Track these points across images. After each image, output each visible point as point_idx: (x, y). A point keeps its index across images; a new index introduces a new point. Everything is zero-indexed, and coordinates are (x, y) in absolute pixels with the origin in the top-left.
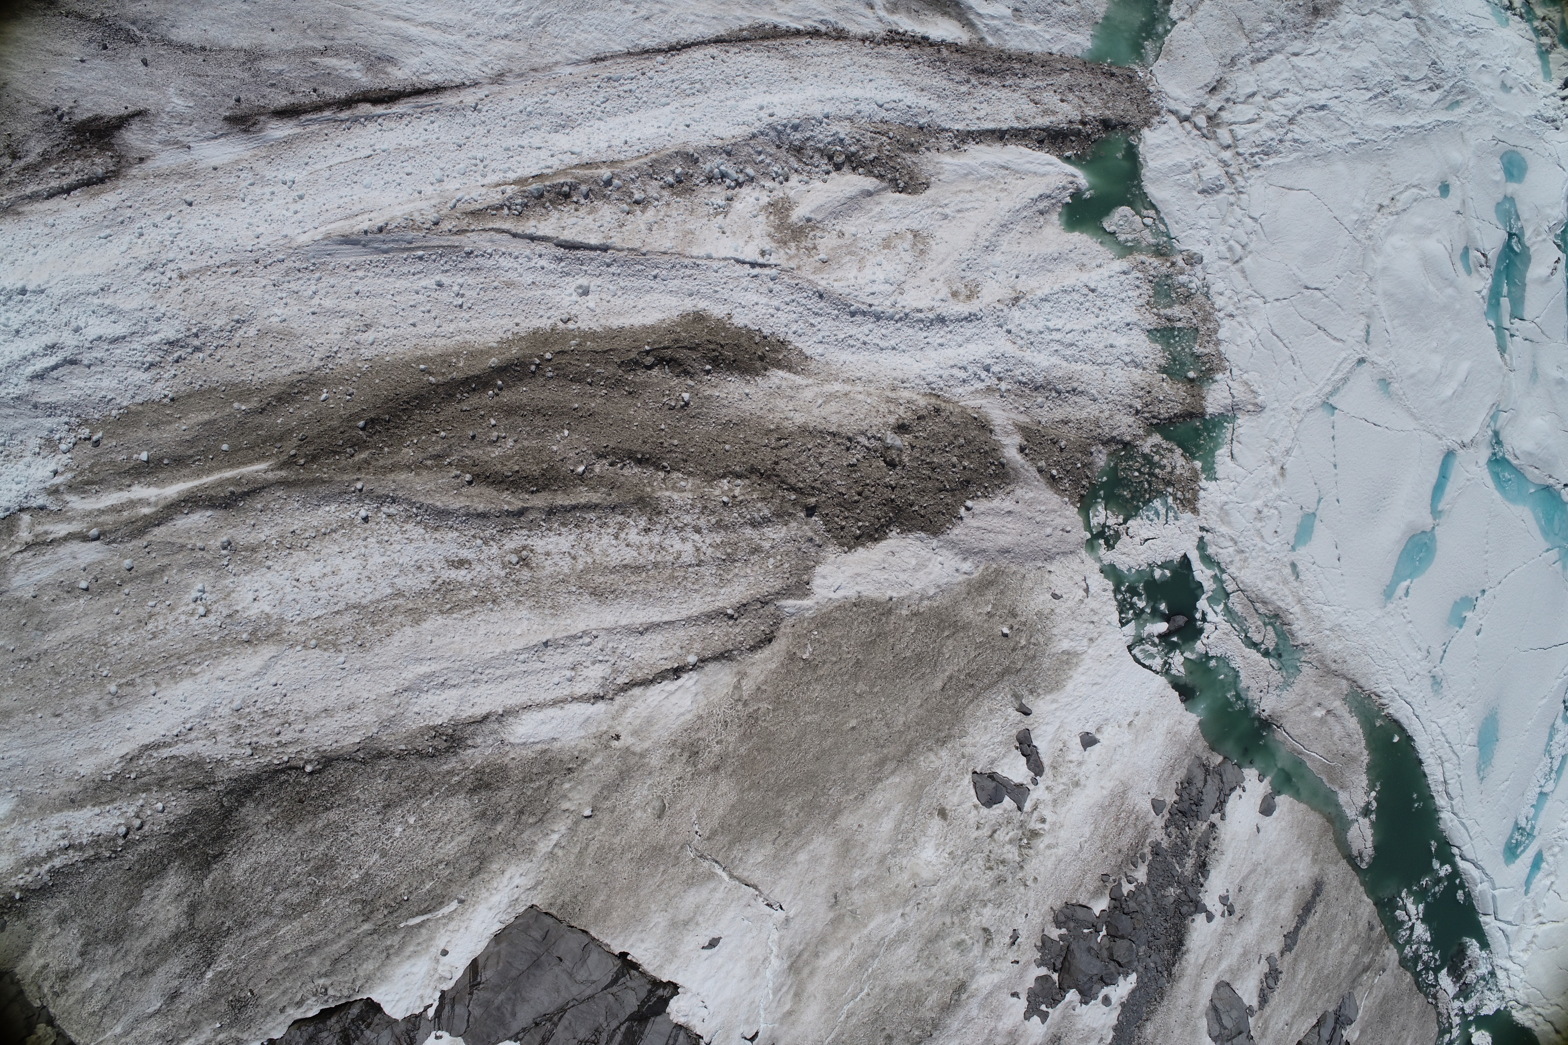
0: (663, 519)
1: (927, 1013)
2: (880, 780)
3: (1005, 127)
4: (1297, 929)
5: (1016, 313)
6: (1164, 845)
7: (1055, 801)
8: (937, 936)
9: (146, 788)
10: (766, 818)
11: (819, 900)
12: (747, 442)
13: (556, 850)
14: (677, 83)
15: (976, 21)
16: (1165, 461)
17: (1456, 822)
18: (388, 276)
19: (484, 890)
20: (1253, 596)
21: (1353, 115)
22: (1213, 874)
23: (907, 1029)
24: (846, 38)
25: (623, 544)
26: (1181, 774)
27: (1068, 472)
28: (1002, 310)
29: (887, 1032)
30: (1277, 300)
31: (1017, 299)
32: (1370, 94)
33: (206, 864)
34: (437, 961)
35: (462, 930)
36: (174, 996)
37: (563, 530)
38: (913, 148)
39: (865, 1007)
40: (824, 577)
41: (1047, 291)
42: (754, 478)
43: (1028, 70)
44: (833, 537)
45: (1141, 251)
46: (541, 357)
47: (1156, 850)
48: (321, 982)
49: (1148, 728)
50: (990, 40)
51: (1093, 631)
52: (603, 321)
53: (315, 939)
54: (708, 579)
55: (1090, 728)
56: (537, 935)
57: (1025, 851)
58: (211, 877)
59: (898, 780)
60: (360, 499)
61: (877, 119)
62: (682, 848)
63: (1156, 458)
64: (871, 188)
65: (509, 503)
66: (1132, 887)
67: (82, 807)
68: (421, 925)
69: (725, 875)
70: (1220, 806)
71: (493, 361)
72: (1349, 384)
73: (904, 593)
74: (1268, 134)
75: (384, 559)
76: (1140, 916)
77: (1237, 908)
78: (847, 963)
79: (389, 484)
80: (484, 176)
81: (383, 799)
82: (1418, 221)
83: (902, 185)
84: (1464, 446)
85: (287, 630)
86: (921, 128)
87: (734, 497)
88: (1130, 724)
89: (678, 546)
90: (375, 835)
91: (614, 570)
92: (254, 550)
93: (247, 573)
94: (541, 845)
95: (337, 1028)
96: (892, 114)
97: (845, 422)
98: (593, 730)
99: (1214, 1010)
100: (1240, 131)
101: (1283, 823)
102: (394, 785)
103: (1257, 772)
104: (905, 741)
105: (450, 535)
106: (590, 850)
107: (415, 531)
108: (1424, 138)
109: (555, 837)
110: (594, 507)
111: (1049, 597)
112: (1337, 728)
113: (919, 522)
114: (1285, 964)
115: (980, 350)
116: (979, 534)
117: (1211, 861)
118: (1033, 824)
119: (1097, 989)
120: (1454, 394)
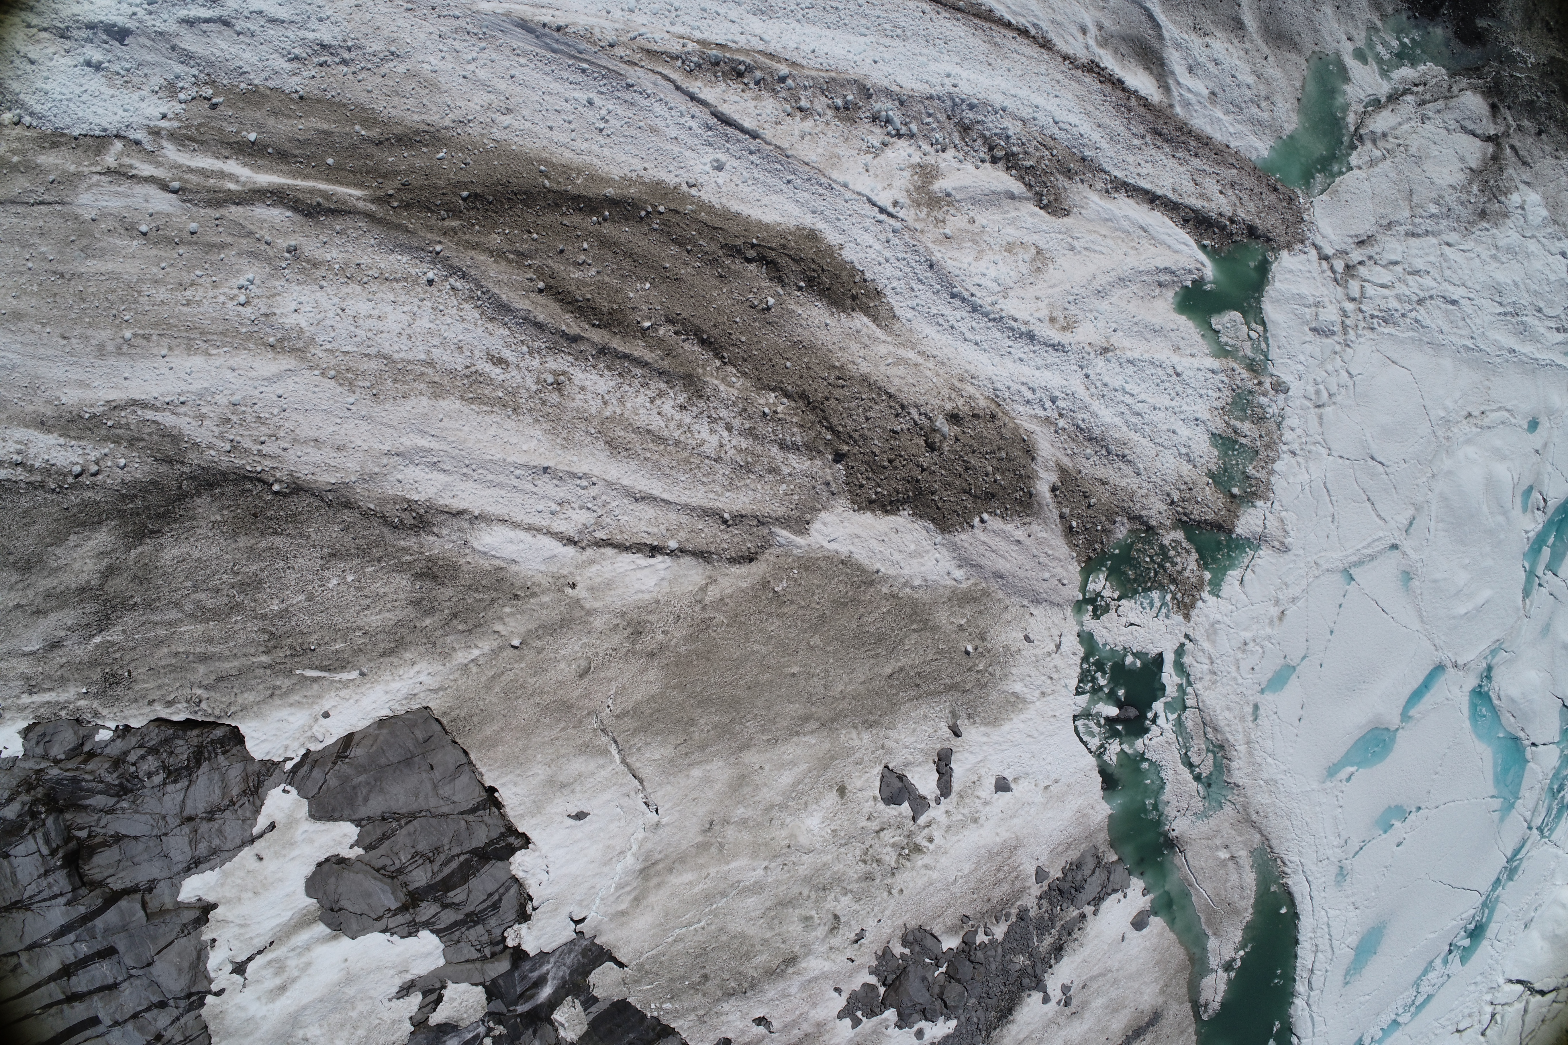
0: (702, 404)
1: (750, 969)
2: (797, 733)
3: (1159, 192)
5: (1100, 362)
6: (1032, 914)
7: (949, 827)
8: (789, 902)
9: (117, 440)
10: (679, 721)
11: (695, 820)
12: (808, 368)
13: (472, 665)
14: (881, 20)
15: (1173, 87)
16: (1178, 559)
17: (1306, 1013)
18: (547, 74)
19: (388, 673)
20: (1208, 718)
21: (1478, 321)
22: (1065, 961)
23: (726, 977)
24: (1050, 49)
25: (656, 411)
26: (1073, 855)
27: (1086, 529)
28: (1089, 354)
29: (707, 971)
30: (1341, 457)
31: (1106, 350)
32: (1501, 310)
33: (140, 535)
34: (316, 720)
35: (352, 701)
36: (55, 645)
37: (606, 372)
38: (1069, 174)
39: (695, 939)
40: (825, 524)
41: (1136, 355)
42: (801, 403)
43: (1201, 151)
44: (849, 491)
45: (1235, 359)
46: (655, 207)
47: (1022, 915)
48: (199, 692)
49: (1061, 799)
50: (1178, 110)
51: (1048, 686)
52: (724, 201)
53: (211, 649)
54: (719, 477)
55: (1009, 775)
56: (420, 735)
57: (902, 861)
58: (140, 549)
59: (814, 741)
60: (433, 262)
61: (1048, 132)
62: (589, 714)
63: (1172, 553)
64: (1016, 192)
66: (986, 939)
67: (49, 432)
68: (315, 680)
69: (617, 758)
70: (1098, 900)
71: (610, 191)
72: (1375, 563)
73: (892, 572)
74: (1394, 304)
75: (432, 325)
76: (982, 969)
77: (1074, 1002)
78: (696, 890)
79: (465, 259)
80: (672, 24)
81: (332, 547)
82: (1498, 443)
83: (1045, 202)
84: (1456, 666)
85: (313, 351)
86: (1084, 159)
87: (776, 412)
88: (1047, 787)
89: (705, 434)
90: (310, 577)
91: (637, 430)
92: (315, 265)
93: (299, 284)
94: (460, 654)
95: (195, 742)
96: (1063, 135)
97: (905, 389)
98: (554, 569)
100: (1370, 290)
101: (1148, 943)
102: (347, 538)
103: (1143, 885)
104: (835, 709)
105: (501, 330)
106: (503, 678)
107: (471, 313)
108: (1533, 371)
109: (476, 652)
110: (644, 364)
111: (1021, 636)
112: (1234, 876)
113: (933, 512)
115: (1054, 380)
116: (982, 549)
117: (1068, 948)
118: (920, 839)
119: (916, 1019)
120: (1466, 614)
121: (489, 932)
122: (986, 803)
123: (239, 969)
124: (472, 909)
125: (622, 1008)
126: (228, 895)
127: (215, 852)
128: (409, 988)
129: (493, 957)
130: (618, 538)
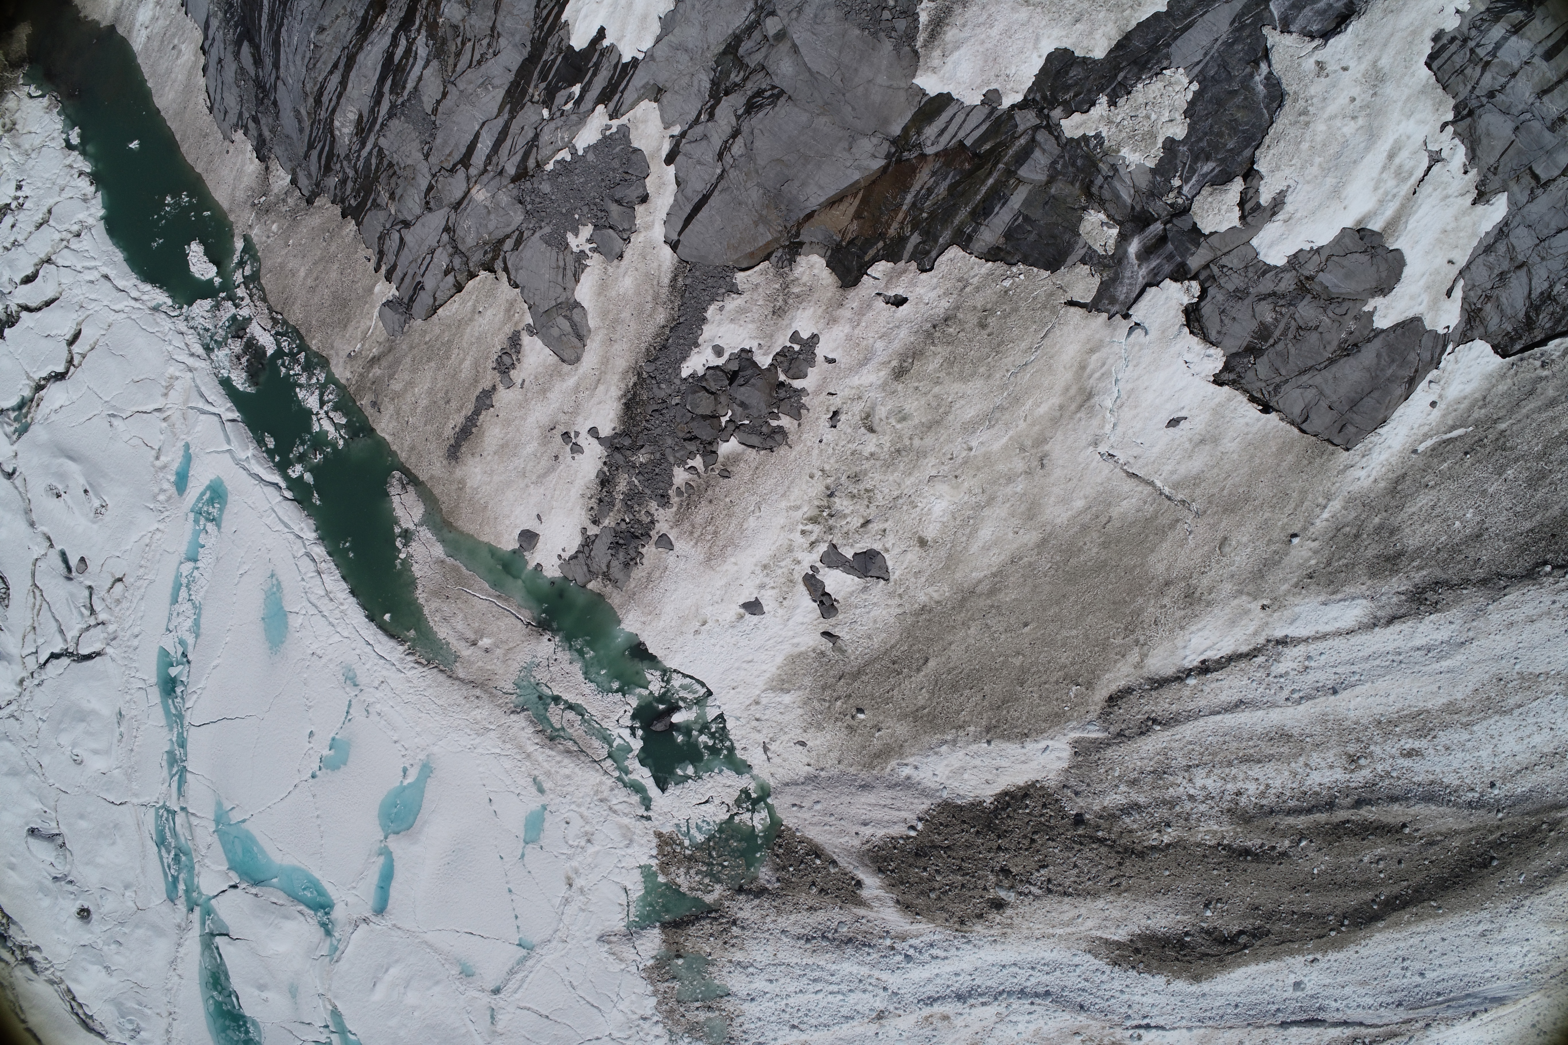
0: (1226, 805)
1: (941, 351)
2: (994, 575)
4: (477, 412)
5: (879, 1004)
6: (653, 505)
7: (790, 550)
8: (930, 427)
10: (1118, 541)
12: (1148, 879)
13: (1324, 502)
16: (697, 879)
17: (295, 528)
18: (1465, 976)
19: (1394, 463)
20: (583, 758)
22: (593, 475)
23: (962, 334)
25: (1261, 780)
26: (638, 573)
27: (802, 862)
28: (896, 1009)
29: (985, 333)
30: (598, 1039)
31: (879, 1018)
34: (1440, 396)
35: (1416, 426)
37: (1318, 789)
39: (1011, 358)
40: (1059, 758)
41: (845, 1026)
42: (1139, 848)
44: (1050, 795)
46: (1339, 932)
47: (664, 500)
48: (1546, 373)
49: (684, 619)
51: (757, 712)
52: (1283, 964)
53: (1550, 414)
54: (1179, 755)
55: (751, 619)
56: (1351, 429)
57: (826, 505)
59: (974, 574)
60: (1498, 801)
62: (1205, 512)
63: (707, 881)
65: (1370, 812)
66: (691, 463)
68: (1453, 428)
69: (1159, 484)
70: (588, 543)
71: (1380, 925)
72: (506, 969)
73: (974, 747)
75: (1478, 754)
76: (681, 435)
77: (559, 439)
78: (1030, 402)
81: (1482, 543)
84: (366, 921)
85: (1562, 687)
87: (1159, 831)
88: (704, 623)
89: (1209, 782)
90: (1490, 509)
91: (1270, 758)
94: (1339, 507)
95: (1536, 332)
97: (1055, 906)
98: (1287, 613)
99: (580, 335)
101: (507, 522)
102: (1472, 554)
104: (968, 611)
105: (1420, 779)
106: (1293, 505)
107: (1451, 780)
109: (1326, 515)
110: (1290, 812)
111: (809, 743)
112: (460, 626)
113: (966, 816)
114: (490, 378)
115: (917, 973)
116: (898, 804)
117: (595, 487)
118: (817, 530)
119: (734, 366)
120: (387, 970)
121: (1220, 287)
122: (762, 586)
123: (1436, 158)
124: (1246, 302)
125: (1053, 264)
126: (1467, 218)
127: (1488, 249)
128: (1276, 206)
129: (1207, 266)
130: (1242, 664)
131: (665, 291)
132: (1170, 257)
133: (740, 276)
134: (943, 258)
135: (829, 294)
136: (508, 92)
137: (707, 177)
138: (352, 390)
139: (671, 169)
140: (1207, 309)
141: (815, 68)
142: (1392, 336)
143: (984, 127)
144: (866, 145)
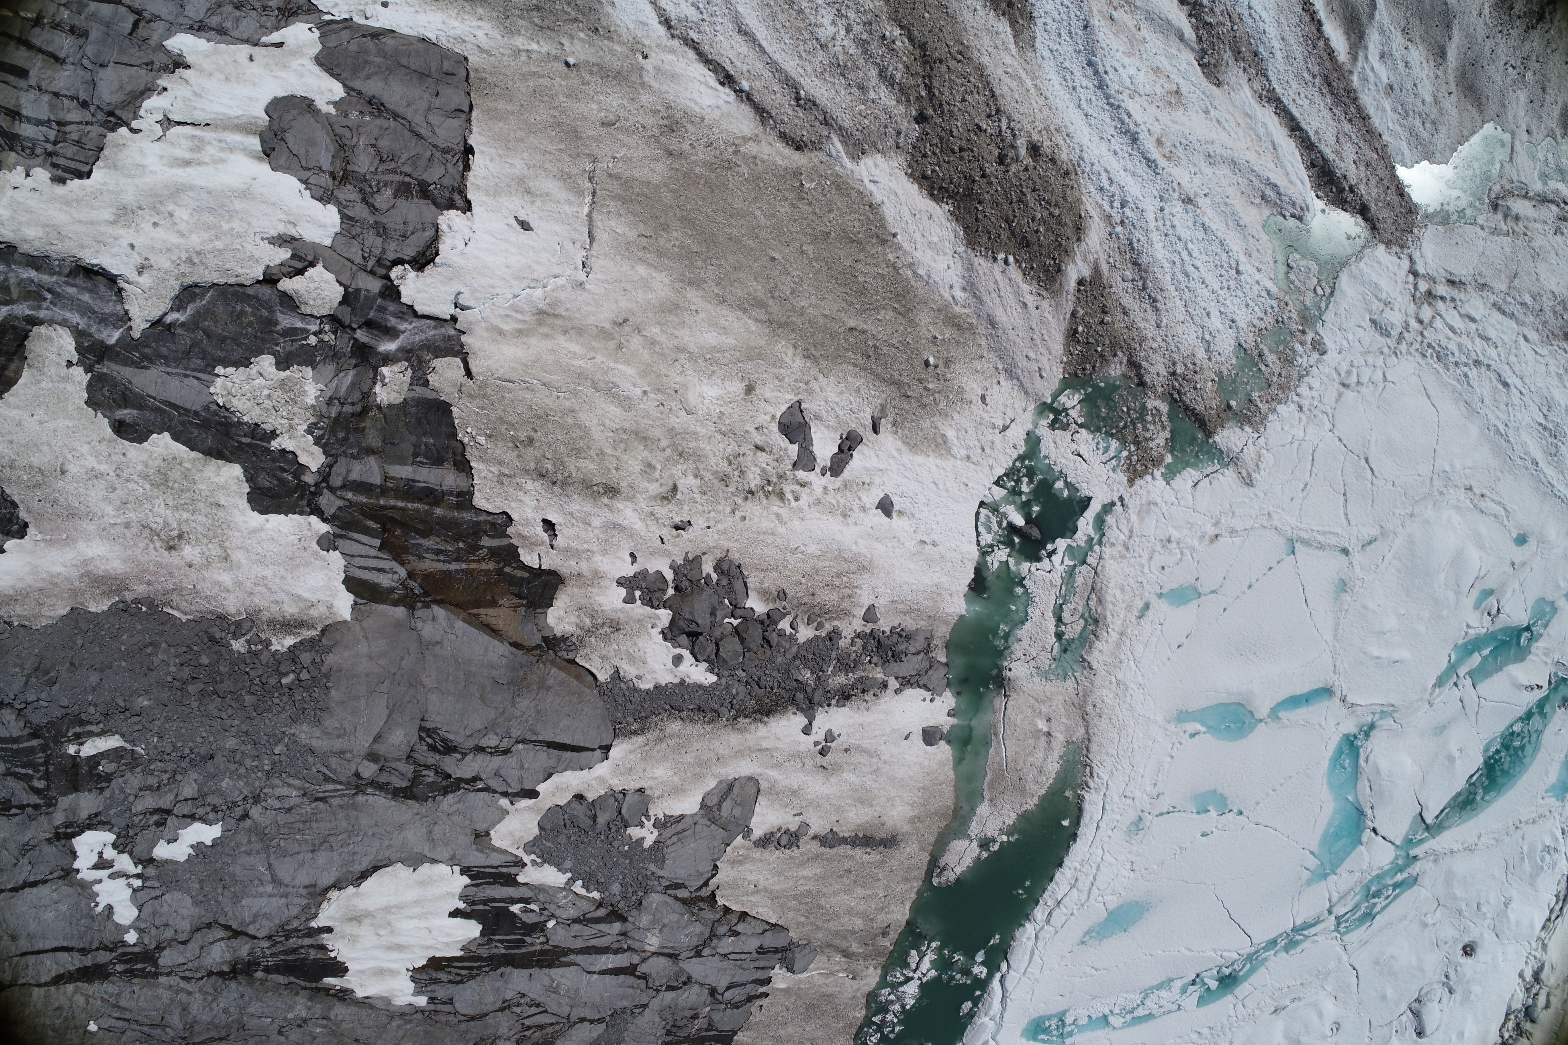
1: (573, 465)
2: (744, 311)
3: (1303, 126)
4: (844, 841)
5: (1178, 207)
6: (843, 643)
7: (818, 502)
8: (645, 438)
10: (656, 217)
12: (941, 30)
13: (524, 54)
15: (1360, 59)
16: (1151, 427)
17: (1030, 945)
19: (456, 11)
20: (1098, 585)
21: (1519, 415)
22: (845, 710)
23: (548, 455)
26: (910, 624)
27: (1088, 343)
28: (1174, 191)
29: (536, 436)
30: (1340, 440)
31: (1190, 201)
32: (1544, 422)
34: (375, 3)
35: (412, 10)
38: (1237, 55)
39: (546, 400)
40: (876, 165)
41: (1214, 227)
42: (917, 52)
43: (1356, 121)
44: (912, 156)
47: (834, 636)
49: (929, 562)
50: (1355, 78)
51: (977, 455)
54: (816, 62)
55: (897, 504)
56: (446, 66)
57: (762, 492)
59: (753, 329)
61: (1239, 9)
62: (589, 155)
63: (1149, 418)
64: (1187, 35)
66: (789, 631)
69: (586, 209)
70: (907, 682)
72: (1321, 553)
73: (906, 246)
74: (1453, 347)
76: (768, 652)
77: (830, 757)
78: (575, 362)
82: (1483, 530)
83: (1205, 61)
84: (1344, 700)
86: (1256, 54)
87: (893, 42)
88: (923, 542)
89: (826, 21)
94: (520, 39)
96: (1249, 20)
97: (1008, 99)
98: (639, 33)
99: (728, 788)
100: (1438, 323)
101: (926, 763)
103: (953, 705)
104: (788, 317)
106: (540, 80)
108: (1545, 494)
109: (534, 46)
111: (979, 393)
112: (1040, 755)
113: (970, 220)
114: (808, 846)
115: (1133, 189)
116: (991, 286)
117: (855, 702)
118: (788, 489)
119: (684, 639)
120: (1378, 658)
121: (384, 251)
122: (863, 509)
123: (167, 123)
124: (384, 221)
125: (443, 409)
126: (205, 66)
127: (222, 32)
128: (285, 241)
129: (372, 272)
130: (706, 48)
131: (651, 735)
132: (382, 309)
133: (602, 677)
134: (490, 508)
135: (576, 590)
136: (550, 966)
137: (531, 754)
138: (882, 960)
139: (541, 788)
140: (409, 252)
141: (385, 713)
142: (344, 75)
143: (356, 536)
144: (428, 630)
